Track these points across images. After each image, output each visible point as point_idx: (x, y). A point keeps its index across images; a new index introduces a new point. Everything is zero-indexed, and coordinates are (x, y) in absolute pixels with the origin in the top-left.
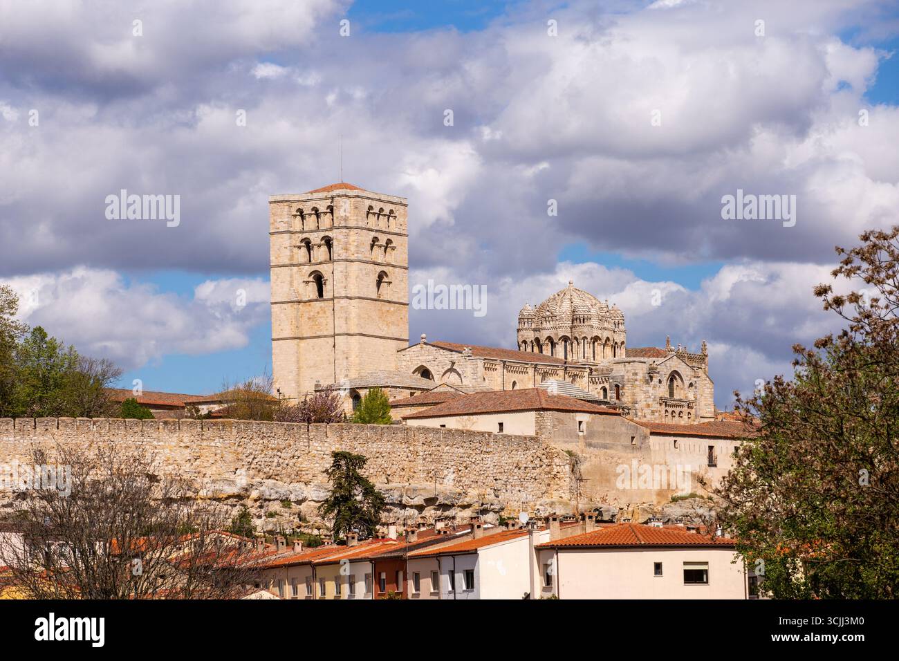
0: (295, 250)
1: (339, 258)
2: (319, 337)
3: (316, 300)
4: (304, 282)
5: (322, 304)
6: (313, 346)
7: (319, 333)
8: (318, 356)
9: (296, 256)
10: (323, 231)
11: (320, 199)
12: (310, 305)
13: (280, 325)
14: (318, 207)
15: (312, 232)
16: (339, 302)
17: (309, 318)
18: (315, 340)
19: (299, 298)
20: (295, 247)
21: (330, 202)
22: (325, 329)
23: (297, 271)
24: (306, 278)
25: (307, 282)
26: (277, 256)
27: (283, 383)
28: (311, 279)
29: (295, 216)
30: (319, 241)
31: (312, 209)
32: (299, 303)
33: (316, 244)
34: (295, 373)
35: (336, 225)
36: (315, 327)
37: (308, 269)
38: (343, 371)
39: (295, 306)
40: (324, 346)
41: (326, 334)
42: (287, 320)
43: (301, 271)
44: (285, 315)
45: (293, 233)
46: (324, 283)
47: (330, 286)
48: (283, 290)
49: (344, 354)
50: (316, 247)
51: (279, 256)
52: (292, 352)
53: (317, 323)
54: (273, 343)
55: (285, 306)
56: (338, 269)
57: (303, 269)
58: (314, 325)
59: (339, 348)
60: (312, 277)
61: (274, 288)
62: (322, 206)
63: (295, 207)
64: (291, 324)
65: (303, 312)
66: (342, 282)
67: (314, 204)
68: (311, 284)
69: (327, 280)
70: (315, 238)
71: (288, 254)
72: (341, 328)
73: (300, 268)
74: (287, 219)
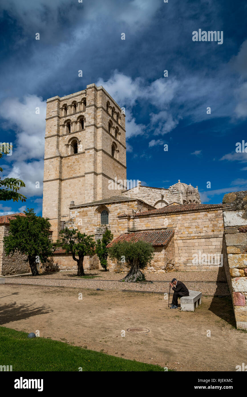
0: (61, 128)
1: (90, 124)
2: (74, 178)
3: (73, 155)
4: (65, 145)
5: (77, 157)
6: (69, 184)
7: (74, 176)
8: (73, 190)
9: (61, 131)
10: (79, 113)
11: (77, 96)
12: (68, 159)
13: (48, 172)
14: (76, 100)
15: (72, 115)
16: (89, 152)
17: (68, 167)
18: (71, 180)
19: (62, 155)
20: (61, 126)
21: (84, 96)
22: (78, 172)
23: (62, 140)
24: (67, 143)
25: (67, 145)
26: (49, 131)
27: (49, 209)
28: (70, 143)
29: (62, 109)
30: (76, 119)
31: (73, 103)
32: (62, 158)
33: (73, 122)
34: (57, 202)
35: (88, 105)
36: (72, 172)
37: (68, 137)
38: (91, 198)
39: (59, 159)
40: (77, 183)
41: (78, 175)
42: (54, 168)
43: (64, 139)
44: (53, 165)
45: (60, 118)
46: (78, 144)
47: (82, 144)
48: (52, 150)
49: (91, 186)
50: (74, 124)
51: (51, 131)
52: (56, 189)
53: (73, 169)
54: (44, 183)
55: (53, 160)
56: (89, 131)
57: (65, 137)
58: (71, 171)
59: (88, 183)
60: (71, 142)
61: (46, 150)
62: (78, 99)
63: (62, 104)
64: (56, 171)
65: (65, 163)
66: (91, 139)
67: (73, 99)
68: (70, 146)
69: (81, 141)
70: (74, 118)
71: (55, 130)
72: (90, 169)
73: (63, 138)
74: (56, 110)
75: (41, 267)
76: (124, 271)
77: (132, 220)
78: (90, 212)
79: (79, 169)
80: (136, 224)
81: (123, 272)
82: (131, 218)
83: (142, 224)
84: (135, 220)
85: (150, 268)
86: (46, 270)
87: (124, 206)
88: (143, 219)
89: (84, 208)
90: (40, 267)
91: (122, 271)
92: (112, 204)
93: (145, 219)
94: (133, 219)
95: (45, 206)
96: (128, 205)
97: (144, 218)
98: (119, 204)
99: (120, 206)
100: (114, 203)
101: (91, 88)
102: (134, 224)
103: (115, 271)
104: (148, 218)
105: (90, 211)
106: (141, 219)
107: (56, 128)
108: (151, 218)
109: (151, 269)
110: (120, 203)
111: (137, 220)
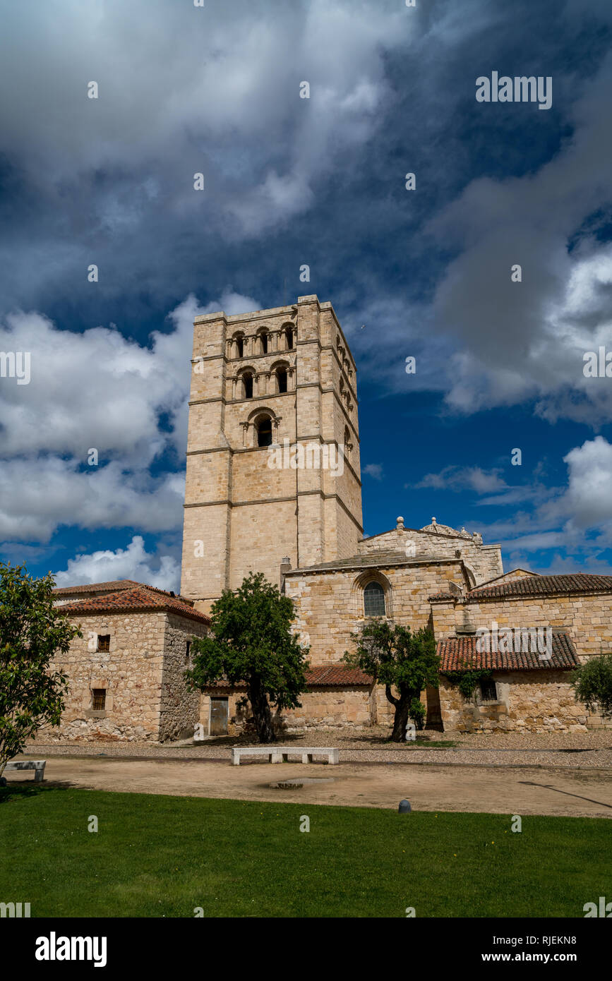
0: (229, 383)
1: (307, 382)
2: (264, 502)
3: (256, 449)
4: (241, 424)
5: (268, 453)
6: (253, 517)
7: (263, 496)
8: (261, 531)
9: (229, 392)
10: (273, 355)
11: (272, 316)
12: (250, 456)
13: (199, 485)
14: (268, 326)
15: (257, 357)
17: (248, 475)
18: (257, 507)
19: (233, 447)
20: (228, 379)
21: (288, 319)
22: (276, 489)
23: (231, 411)
24: (245, 419)
25: (246, 425)
26: (200, 389)
27: (199, 573)
28: (252, 421)
29: (231, 341)
30: (268, 369)
31: (259, 331)
32: (232, 452)
33: (262, 373)
34: (222, 557)
35: (301, 340)
36: (259, 487)
37: (248, 407)
38: (314, 550)
39: (228, 456)
40: (273, 515)
41: (276, 496)
42: (212, 476)
43: (238, 410)
44: (210, 469)
45: (227, 361)
46: (273, 424)
47: (286, 425)
48: (209, 434)
49: (314, 523)
50: (262, 378)
51: (205, 389)
52: (219, 525)
53: (261, 481)
54: (187, 511)
55: (211, 456)
56: (305, 398)
57: (241, 406)
58: (256, 485)
59: (306, 515)
60: (253, 418)
61: (192, 432)
62: (274, 325)
63: (232, 330)
64: (220, 482)
65: (239, 466)
66: (312, 416)
67: (261, 324)
68: (251, 428)
69: (281, 418)
70: (262, 365)
71: (218, 387)
72: (310, 483)
73: (236, 407)
74: (220, 342)
75: (233, 721)
76: (483, 729)
77: (461, 606)
78: (340, 586)
79: (279, 483)
80: (471, 617)
81: (481, 731)
82: (459, 602)
83: (487, 616)
84: (469, 607)
85: (551, 721)
86: (247, 727)
87: (428, 573)
88: (488, 606)
89: (324, 574)
90: (229, 719)
91: (477, 729)
92: (396, 569)
93: (493, 605)
94: (464, 604)
95: (189, 565)
96: (439, 573)
97: (491, 602)
98: (414, 570)
99: (419, 574)
100: (402, 566)
101: (310, 304)
102: (466, 616)
103: (459, 728)
104: (501, 604)
105: (339, 582)
106: (484, 605)
107: (219, 383)
108: (508, 603)
109: (553, 724)
110: (417, 567)
111: (475, 608)
